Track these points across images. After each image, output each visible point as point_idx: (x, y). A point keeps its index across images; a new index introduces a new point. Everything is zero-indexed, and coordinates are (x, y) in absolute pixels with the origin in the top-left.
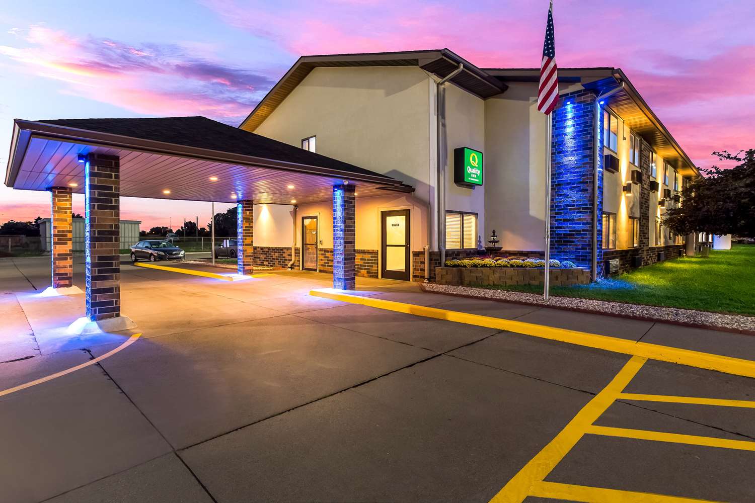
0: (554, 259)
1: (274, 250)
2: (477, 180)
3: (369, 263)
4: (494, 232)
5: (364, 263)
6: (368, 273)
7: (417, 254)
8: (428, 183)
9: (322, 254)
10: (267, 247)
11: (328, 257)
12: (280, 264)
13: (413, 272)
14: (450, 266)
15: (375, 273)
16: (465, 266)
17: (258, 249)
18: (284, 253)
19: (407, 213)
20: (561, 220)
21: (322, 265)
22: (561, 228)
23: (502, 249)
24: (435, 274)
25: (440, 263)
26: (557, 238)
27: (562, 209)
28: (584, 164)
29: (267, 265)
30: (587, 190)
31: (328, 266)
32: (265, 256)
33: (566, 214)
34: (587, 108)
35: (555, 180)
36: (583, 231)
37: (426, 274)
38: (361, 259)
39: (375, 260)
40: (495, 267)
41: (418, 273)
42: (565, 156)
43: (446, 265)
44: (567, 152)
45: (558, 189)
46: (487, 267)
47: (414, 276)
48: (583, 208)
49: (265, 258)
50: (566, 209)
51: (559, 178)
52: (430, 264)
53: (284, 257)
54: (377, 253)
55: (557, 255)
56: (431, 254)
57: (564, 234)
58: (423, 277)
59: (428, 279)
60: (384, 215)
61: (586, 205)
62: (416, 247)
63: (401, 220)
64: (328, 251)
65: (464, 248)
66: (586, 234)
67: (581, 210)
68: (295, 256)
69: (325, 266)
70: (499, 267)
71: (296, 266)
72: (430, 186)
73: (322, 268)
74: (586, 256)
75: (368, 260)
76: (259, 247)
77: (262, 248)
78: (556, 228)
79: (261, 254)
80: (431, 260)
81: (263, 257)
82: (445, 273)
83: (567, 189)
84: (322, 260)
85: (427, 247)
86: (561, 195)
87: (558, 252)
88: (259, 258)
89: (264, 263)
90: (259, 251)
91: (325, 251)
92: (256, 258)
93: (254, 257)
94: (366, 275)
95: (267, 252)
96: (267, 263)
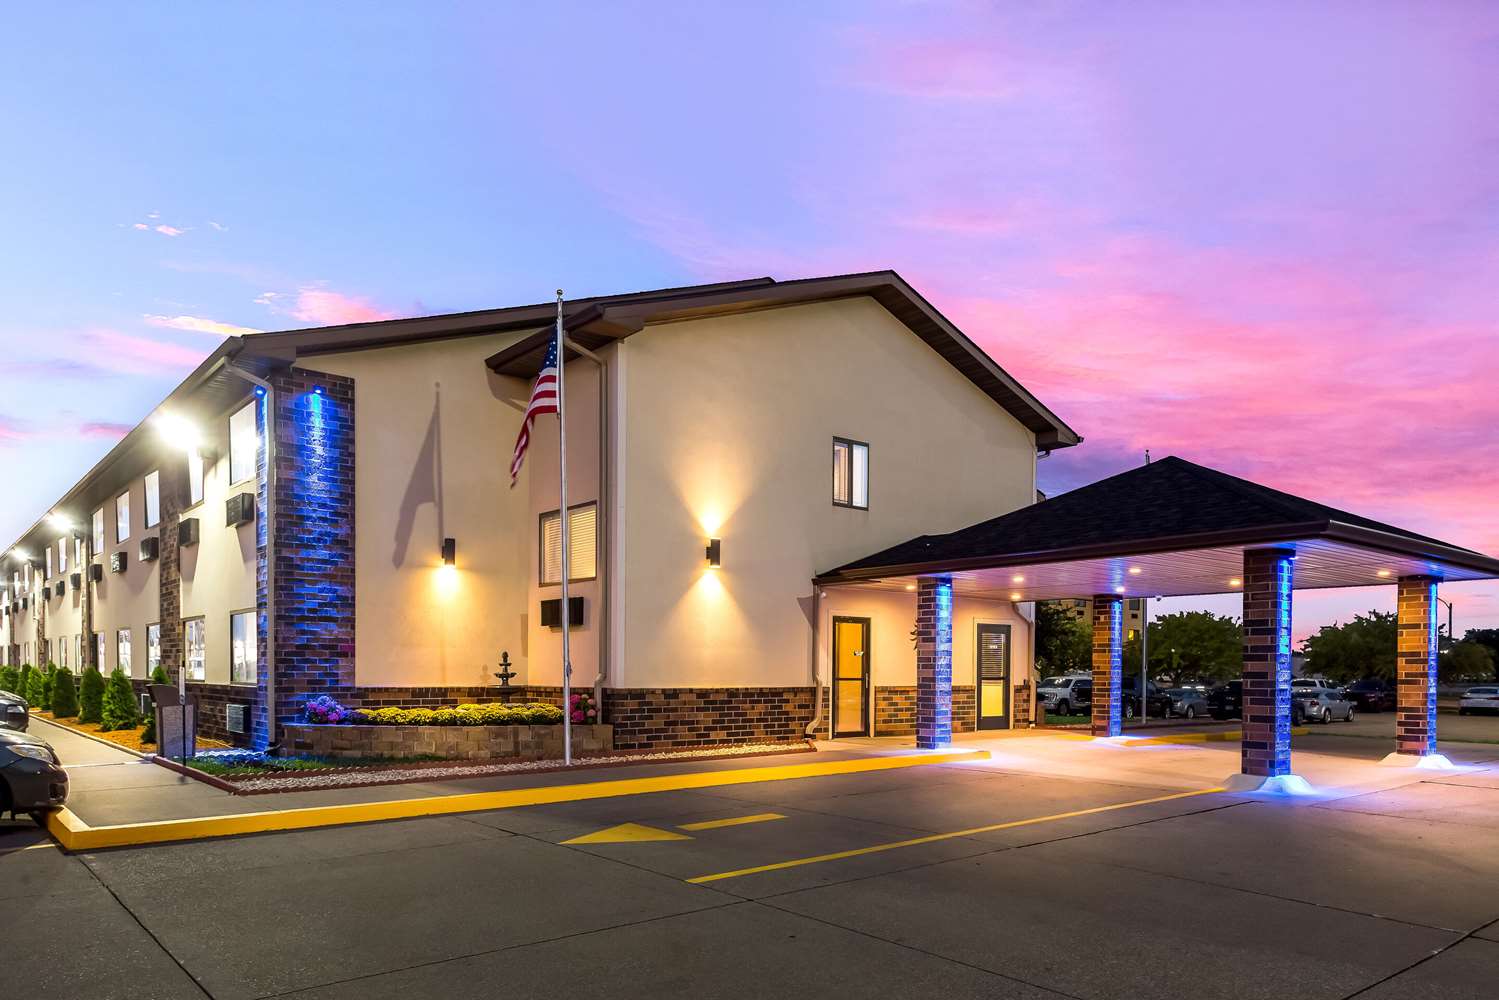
1: (752, 695)
3: (964, 708)
5: (959, 708)
6: (962, 724)
7: (1019, 689)
9: (885, 699)
10: (727, 690)
11: (896, 704)
12: (772, 733)
13: (1014, 716)
15: (971, 724)
17: (683, 698)
18: (787, 701)
19: (1007, 630)
21: (885, 721)
31: (896, 721)
32: (716, 715)
37: (1032, 718)
39: (970, 702)
41: (1020, 716)
47: (1013, 722)
49: (714, 722)
53: (787, 713)
54: (972, 690)
58: (1027, 721)
59: (1034, 723)
60: (981, 631)
62: (1017, 679)
64: (897, 691)
68: (823, 706)
69: (890, 721)
71: (820, 730)
73: (882, 727)
75: (964, 702)
76: (691, 691)
77: (703, 694)
79: (698, 709)
81: (705, 719)
84: (881, 710)
85: (1032, 680)
88: (688, 723)
89: (713, 735)
90: (690, 702)
91: (890, 692)
92: (674, 723)
93: (666, 723)
94: (960, 728)
95: (722, 702)
96: (723, 735)
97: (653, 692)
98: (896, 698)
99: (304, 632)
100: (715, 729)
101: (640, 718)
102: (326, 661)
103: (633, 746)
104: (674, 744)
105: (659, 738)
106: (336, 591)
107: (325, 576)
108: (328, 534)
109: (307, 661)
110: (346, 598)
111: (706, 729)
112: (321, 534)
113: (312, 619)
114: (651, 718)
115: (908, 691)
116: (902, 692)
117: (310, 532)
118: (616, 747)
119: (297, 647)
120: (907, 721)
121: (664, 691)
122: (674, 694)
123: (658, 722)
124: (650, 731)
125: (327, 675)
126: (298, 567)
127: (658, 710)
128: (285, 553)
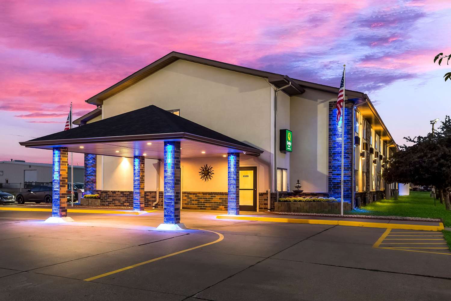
0: (332, 197)
2: (290, 149)
3: (226, 201)
4: (298, 181)
5: (222, 201)
6: (225, 207)
7: (261, 195)
8: (269, 151)
9: (185, 196)
10: (128, 191)
11: (191, 198)
13: (259, 206)
14: (282, 201)
16: (290, 201)
17: (117, 193)
18: (148, 195)
19: (254, 169)
20: (335, 174)
21: (185, 204)
22: (335, 179)
23: (303, 192)
24: (274, 207)
25: (276, 200)
26: (334, 185)
27: (336, 168)
28: (347, 142)
30: (349, 158)
31: (190, 204)
32: (126, 198)
33: (338, 171)
34: (349, 111)
35: (332, 151)
36: (347, 181)
37: (269, 207)
38: (220, 199)
40: (305, 201)
41: (263, 206)
42: (337, 137)
43: (279, 201)
44: (339, 135)
45: (334, 156)
46: (302, 201)
47: (259, 208)
48: (347, 168)
49: (125, 200)
50: (338, 168)
51: (334, 150)
52: (271, 200)
53: (148, 199)
55: (333, 195)
56: (272, 194)
57: (337, 183)
58: (267, 209)
59: (270, 210)
61: (348, 166)
62: (261, 190)
63: (251, 173)
64: (191, 194)
65: (283, 191)
66: (349, 183)
67: (346, 169)
68: (159, 197)
69: (188, 204)
70: (307, 201)
71: (159, 205)
72: (270, 153)
73: (185, 206)
74: (349, 195)
76: (119, 191)
77: (122, 192)
78: (333, 179)
79: (121, 196)
80: (271, 198)
81: (123, 199)
82: (280, 206)
83: (338, 156)
84: (185, 200)
85: (269, 190)
86: (335, 160)
87: (334, 193)
88: (118, 200)
89: (125, 204)
90: (119, 195)
91: (188, 194)
92: (115, 200)
93: (113, 200)
94: (224, 209)
95: (128, 195)
96: (128, 204)
97: (109, 191)
98: (190, 196)
99: (88, 178)
100: (125, 202)
101: (106, 198)
102: (92, 184)
103: (105, 205)
104: (115, 205)
105: (111, 203)
106: (93, 169)
107: (91, 166)
108: (92, 157)
109: (89, 184)
110: (95, 170)
111: (123, 202)
112: (91, 157)
113: (89, 175)
114: (109, 198)
115: (197, 194)
116: (193, 194)
117: (89, 157)
118: (101, 205)
119: (87, 181)
120: (196, 204)
121: (111, 191)
122: (114, 192)
123: (110, 199)
124: (109, 202)
125: (92, 187)
126: (88, 165)
127: (111, 196)
128: (86, 162)
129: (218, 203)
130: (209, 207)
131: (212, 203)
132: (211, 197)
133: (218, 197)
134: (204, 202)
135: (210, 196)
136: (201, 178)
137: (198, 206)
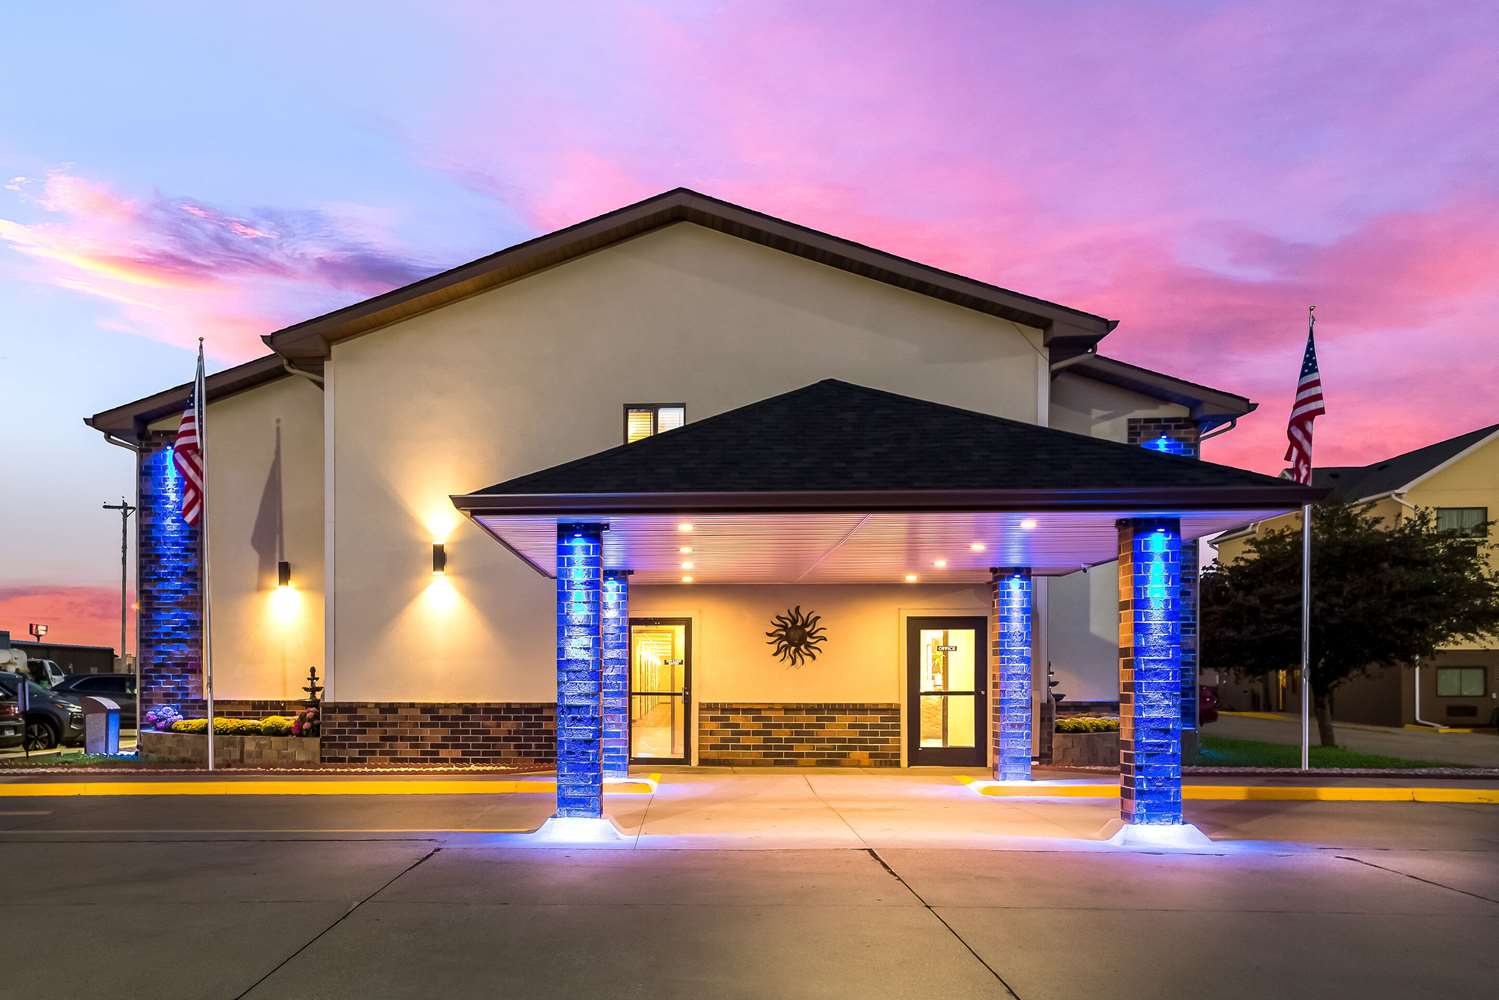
1: (497, 710)
3: (873, 734)
5: (861, 734)
6: (871, 756)
9: (713, 719)
10: (460, 705)
11: (737, 726)
12: (526, 754)
14: (1068, 731)
15: (894, 755)
16: (1088, 730)
17: (403, 712)
19: (979, 624)
21: (713, 747)
23: (1068, 699)
24: (1050, 749)
29: (455, 761)
31: (734, 748)
32: (447, 732)
38: (851, 726)
39: (893, 726)
49: (444, 739)
52: (1042, 728)
54: (897, 710)
56: (1043, 708)
59: (1038, 759)
60: (916, 626)
63: (964, 639)
64: (738, 710)
69: (727, 747)
73: (713, 754)
75: (872, 726)
76: (412, 705)
77: (427, 709)
79: (423, 725)
80: (1043, 720)
81: (433, 735)
82: (1070, 745)
84: (712, 733)
88: (409, 739)
89: (443, 754)
90: (413, 718)
91: (724, 710)
92: (394, 739)
93: (382, 739)
94: (866, 761)
95: (454, 718)
96: (457, 753)
97: (364, 706)
98: (733, 718)
99: (161, 653)
100: (445, 747)
101: (351, 732)
102: (178, 677)
103: (342, 760)
104: (392, 760)
105: (373, 753)
106: (186, 616)
107: (177, 603)
108: (180, 568)
109: (163, 677)
110: (195, 621)
111: (432, 746)
112: (174, 568)
113: (167, 641)
114: (364, 732)
115: (760, 710)
116: (745, 711)
117: (166, 568)
118: (323, 760)
119: (155, 665)
120: (756, 747)
121: (377, 705)
122: (392, 708)
123: (373, 736)
124: (364, 745)
125: (179, 689)
126: (158, 598)
127: (374, 725)
128: (146, 587)
129: (844, 740)
130: (809, 755)
131: (822, 740)
132: (818, 719)
133: (844, 720)
134: (787, 740)
135: (812, 718)
136: (775, 654)
137: (765, 755)
